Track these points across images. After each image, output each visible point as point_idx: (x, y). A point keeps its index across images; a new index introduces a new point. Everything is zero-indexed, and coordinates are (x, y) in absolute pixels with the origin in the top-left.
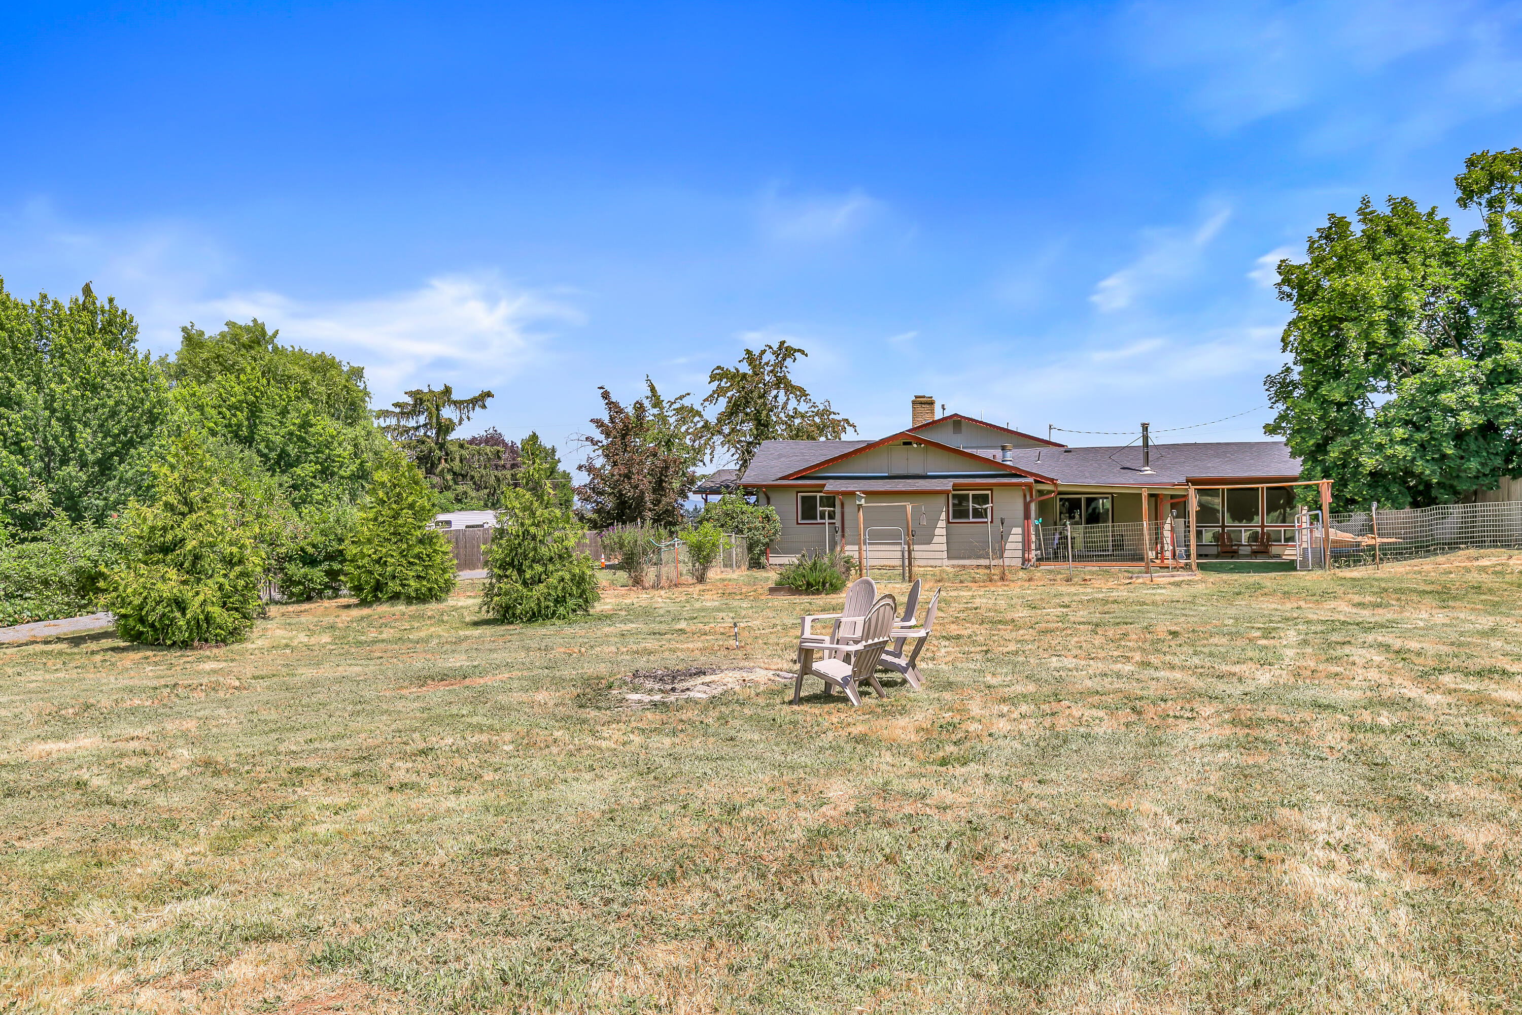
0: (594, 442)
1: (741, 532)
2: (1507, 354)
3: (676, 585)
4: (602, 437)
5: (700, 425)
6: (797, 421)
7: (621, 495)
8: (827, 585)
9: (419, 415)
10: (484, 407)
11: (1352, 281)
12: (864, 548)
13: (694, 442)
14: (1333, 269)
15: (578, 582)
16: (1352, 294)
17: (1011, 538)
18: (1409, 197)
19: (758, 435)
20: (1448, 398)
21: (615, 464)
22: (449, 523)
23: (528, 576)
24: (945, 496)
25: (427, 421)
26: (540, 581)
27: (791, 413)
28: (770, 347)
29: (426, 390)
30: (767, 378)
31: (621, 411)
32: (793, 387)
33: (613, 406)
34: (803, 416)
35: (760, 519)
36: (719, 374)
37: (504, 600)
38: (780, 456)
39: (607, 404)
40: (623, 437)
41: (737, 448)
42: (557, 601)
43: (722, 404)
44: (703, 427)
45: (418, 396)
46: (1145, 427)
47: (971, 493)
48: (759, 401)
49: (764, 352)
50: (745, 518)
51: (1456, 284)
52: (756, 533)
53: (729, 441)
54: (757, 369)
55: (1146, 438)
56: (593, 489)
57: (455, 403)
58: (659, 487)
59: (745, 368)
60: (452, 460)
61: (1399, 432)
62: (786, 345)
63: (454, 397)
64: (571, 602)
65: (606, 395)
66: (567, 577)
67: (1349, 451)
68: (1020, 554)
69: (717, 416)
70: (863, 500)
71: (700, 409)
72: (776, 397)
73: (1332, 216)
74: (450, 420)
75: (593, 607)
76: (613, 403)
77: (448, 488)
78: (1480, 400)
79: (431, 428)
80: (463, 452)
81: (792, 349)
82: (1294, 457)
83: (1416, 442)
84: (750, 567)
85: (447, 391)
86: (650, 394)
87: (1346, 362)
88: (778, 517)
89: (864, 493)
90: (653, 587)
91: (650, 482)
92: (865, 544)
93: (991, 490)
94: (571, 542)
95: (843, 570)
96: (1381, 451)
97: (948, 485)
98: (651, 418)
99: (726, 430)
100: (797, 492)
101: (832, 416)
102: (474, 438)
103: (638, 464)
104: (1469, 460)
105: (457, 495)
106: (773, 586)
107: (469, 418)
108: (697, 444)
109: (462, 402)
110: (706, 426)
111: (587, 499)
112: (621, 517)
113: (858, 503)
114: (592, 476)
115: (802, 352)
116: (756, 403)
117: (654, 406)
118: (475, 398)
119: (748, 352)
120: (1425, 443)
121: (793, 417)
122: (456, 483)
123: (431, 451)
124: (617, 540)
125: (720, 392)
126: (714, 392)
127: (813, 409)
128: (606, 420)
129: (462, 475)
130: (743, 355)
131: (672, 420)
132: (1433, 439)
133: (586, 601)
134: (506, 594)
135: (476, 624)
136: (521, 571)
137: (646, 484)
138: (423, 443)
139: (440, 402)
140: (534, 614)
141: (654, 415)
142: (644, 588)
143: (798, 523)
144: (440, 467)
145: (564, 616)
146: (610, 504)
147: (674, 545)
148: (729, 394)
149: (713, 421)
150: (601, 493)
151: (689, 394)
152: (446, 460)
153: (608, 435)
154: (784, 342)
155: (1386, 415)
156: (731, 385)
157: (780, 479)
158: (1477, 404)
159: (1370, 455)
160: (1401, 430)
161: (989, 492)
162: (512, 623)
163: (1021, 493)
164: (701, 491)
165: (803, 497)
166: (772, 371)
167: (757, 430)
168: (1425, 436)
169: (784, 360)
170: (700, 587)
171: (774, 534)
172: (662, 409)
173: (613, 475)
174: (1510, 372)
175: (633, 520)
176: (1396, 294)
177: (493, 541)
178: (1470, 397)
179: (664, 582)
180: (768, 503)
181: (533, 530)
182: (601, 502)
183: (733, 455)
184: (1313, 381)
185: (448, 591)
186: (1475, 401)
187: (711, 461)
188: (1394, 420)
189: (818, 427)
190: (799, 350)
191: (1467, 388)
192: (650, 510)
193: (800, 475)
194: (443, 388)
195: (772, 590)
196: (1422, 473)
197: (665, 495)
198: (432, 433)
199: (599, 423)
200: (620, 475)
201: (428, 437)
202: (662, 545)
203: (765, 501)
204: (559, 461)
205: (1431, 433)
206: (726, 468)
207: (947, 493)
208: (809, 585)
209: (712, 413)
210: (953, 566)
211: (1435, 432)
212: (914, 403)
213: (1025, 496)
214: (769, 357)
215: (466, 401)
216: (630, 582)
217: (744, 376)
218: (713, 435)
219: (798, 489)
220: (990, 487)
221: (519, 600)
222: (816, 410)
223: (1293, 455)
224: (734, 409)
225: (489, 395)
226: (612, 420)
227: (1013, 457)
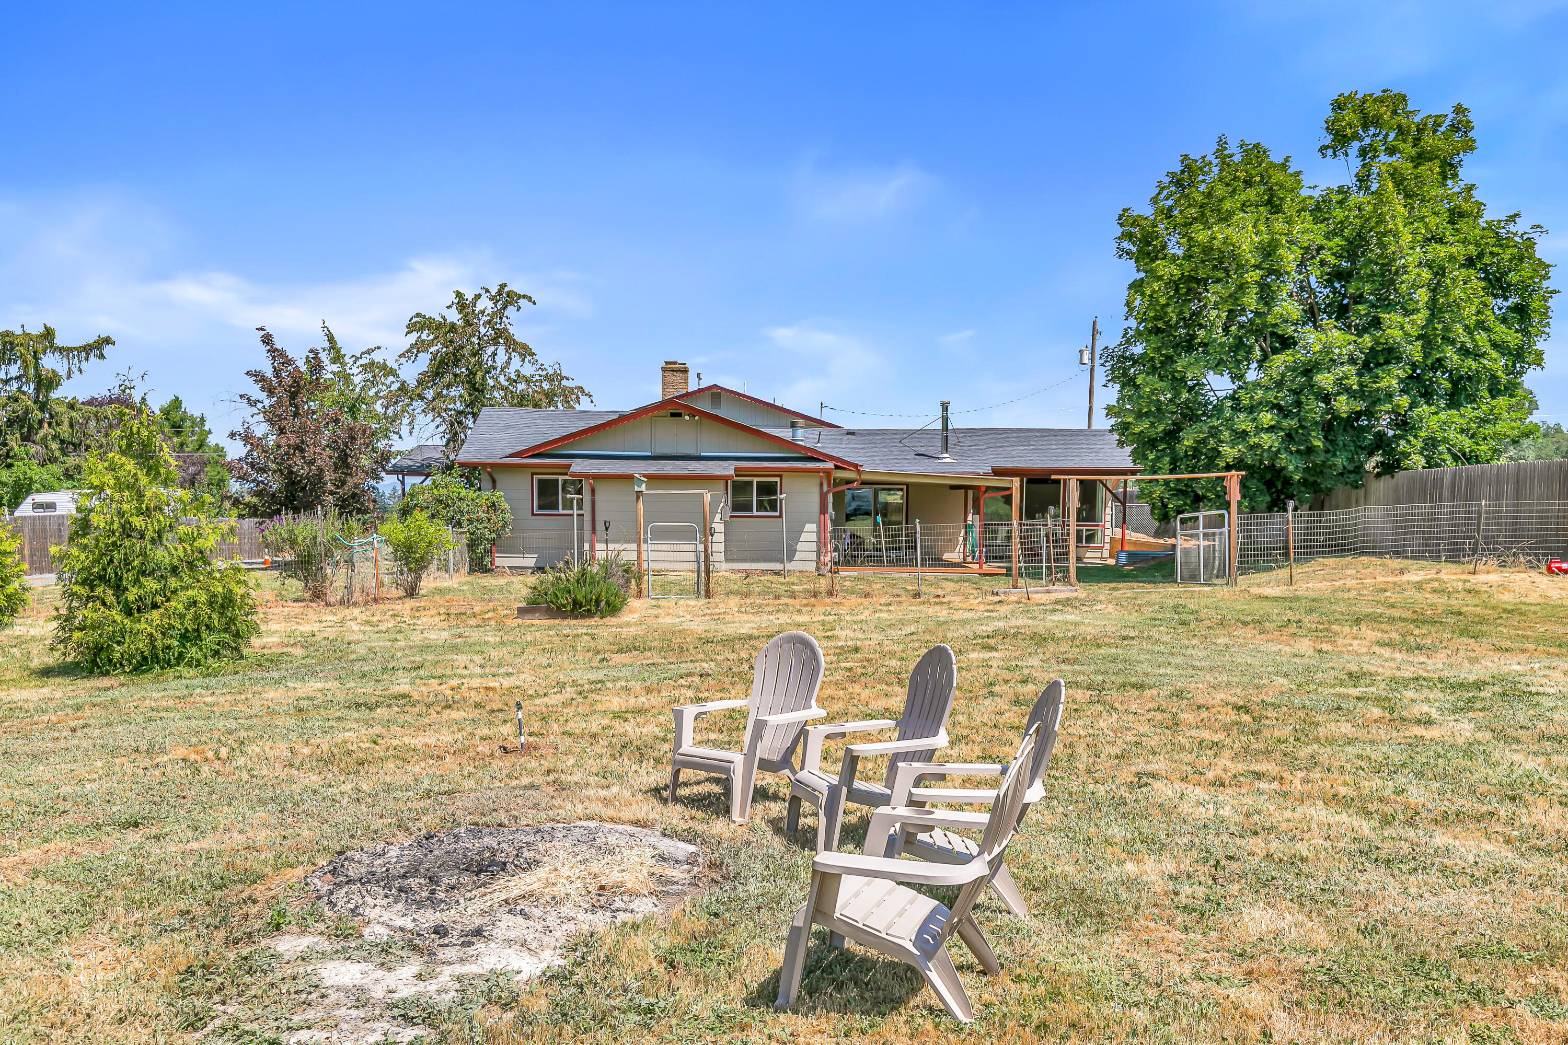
0: (252, 403)
1: (459, 524)
2: (1389, 331)
3: (375, 600)
4: (263, 396)
5: (395, 387)
6: (521, 386)
7: (291, 472)
8: (603, 604)
9: (9, 363)
10: (102, 356)
11: (1220, 232)
12: (644, 547)
13: (387, 408)
14: (1195, 219)
15: (222, 606)
16: (1219, 250)
17: (804, 537)
18: (1262, 144)
19: (471, 403)
20: (1325, 380)
21: (282, 431)
22: (51, 506)
23: (131, 598)
24: (723, 483)
25: (22, 372)
26: (155, 606)
27: (513, 376)
28: (487, 291)
29: (19, 331)
30: (483, 330)
31: (289, 362)
32: (515, 342)
33: (276, 353)
34: (528, 381)
35: (485, 508)
36: (419, 323)
37: (92, 637)
38: (507, 427)
39: (269, 351)
40: (293, 396)
41: (444, 420)
42: (184, 637)
43: (424, 362)
44: (399, 389)
45: (7, 339)
46: (945, 406)
47: (755, 480)
48: (473, 360)
49: (478, 297)
50: (463, 505)
51: (1331, 244)
52: (479, 526)
53: (434, 409)
54: (469, 317)
55: (945, 420)
56: (252, 466)
57: (61, 350)
58: (343, 462)
59: (454, 316)
60: (58, 424)
61: (1267, 418)
62: (506, 289)
63: (59, 341)
64: (209, 640)
65: (267, 339)
66: (203, 598)
67: (1204, 439)
68: (813, 556)
69: (417, 376)
70: (644, 485)
71: (395, 366)
72: (494, 355)
73: (1185, 157)
74: (54, 371)
75: (248, 645)
76: (277, 350)
77: (53, 460)
78: (1361, 384)
79: (27, 382)
80: (74, 414)
81: (516, 294)
82: (1122, 446)
83: (1283, 430)
84: (472, 571)
85: (49, 334)
86: (327, 345)
87: (1202, 333)
88: (507, 506)
89: (644, 476)
90: (342, 603)
91: (330, 457)
92: (646, 541)
93: (781, 476)
94: (209, 542)
95: (622, 581)
96: (1244, 439)
97: (728, 469)
98: (330, 376)
99: (429, 394)
100: (533, 474)
101: (564, 382)
102: (93, 399)
103: (313, 433)
104: (1335, 455)
105: (67, 470)
106: (523, 605)
107: (80, 371)
108: (390, 412)
109: (70, 350)
110: (403, 388)
111: (243, 478)
112: (291, 502)
113: (637, 489)
114: (249, 447)
115: (529, 299)
116: (468, 362)
117: (334, 361)
118: (89, 345)
119: (459, 294)
120: (1293, 432)
121: (515, 381)
122: (65, 454)
123: (27, 412)
124: (286, 536)
125: (419, 347)
126: (412, 346)
127: (540, 372)
128: (269, 373)
129: (74, 444)
130: (452, 298)
131: (357, 380)
132: (1302, 427)
133: (237, 635)
134: (94, 627)
135: (46, 672)
136: (119, 589)
137: (326, 460)
138: (16, 400)
139: (40, 348)
140: (145, 659)
141: (334, 373)
142: (328, 604)
143: (533, 514)
144: (42, 433)
145: (198, 661)
146: (275, 484)
147: (372, 543)
148: (433, 349)
149: (413, 383)
150: (263, 470)
151: (379, 348)
152: (50, 424)
153: (271, 392)
154: (505, 285)
155: (1252, 397)
156: (436, 338)
157: (511, 456)
158: (1355, 387)
159: (1233, 445)
160: (1269, 416)
161: (778, 479)
162: (107, 673)
163: (818, 481)
164: (396, 471)
165: (540, 481)
166: (489, 322)
167: (470, 395)
168: (1294, 423)
169: (505, 308)
170: (410, 603)
171: (504, 527)
172: (343, 365)
173: (279, 446)
174: (1390, 350)
175: (309, 507)
176: (1268, 251)
177: (71, 539)
178: (1347, 378)
179: (357, 596)
180: (494, 487)
181: (137, 522)
182: (262, 482)
183: (437, 427)
184: (1162, 355)
185: (14, 611)
186: (1353, 382)
187: (411, 433)
188: (1261, 403)
189: (547, 395)
190: (524, 297)
191: (1345, 368)
192: (331, 493)
193: (536, 452)
194: (42, 330)
195: (522, 612)
196: (1283, 468)
197: (351, 474)
198: (30, 388)
199: (259, 377)
200: (289, 446)
201: (24, 393)
202: (355, 544)
203: (490, 485)
204: (210, 432)
205: (1299, 420)
206: (429, 443)
207: (725, 479)
208: (576, 604)
209: (411, 372)
210: (733, 571)
211: (1305, 420)
212: (664, 370)
213: (821, 485)
214: (485, 304)
215: (76, 349)
216: (307, 595)
217: (453, 327)
218: (412, 399)
219: (534, 470)
220: (779, 473)
221: (120, 636)
222: (544, 373)
223: (1121, 444)
224: (439, 369)
225: (108, 341)
226: (277, 372)
227: (804, 437)
